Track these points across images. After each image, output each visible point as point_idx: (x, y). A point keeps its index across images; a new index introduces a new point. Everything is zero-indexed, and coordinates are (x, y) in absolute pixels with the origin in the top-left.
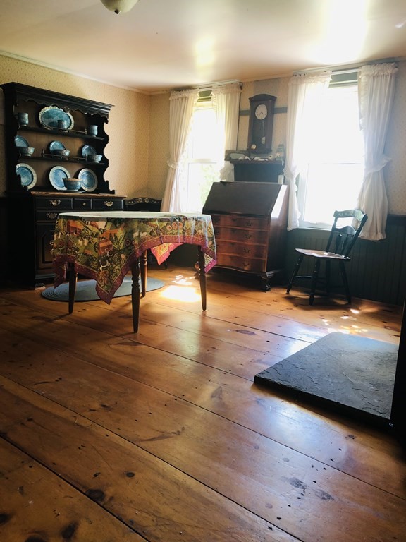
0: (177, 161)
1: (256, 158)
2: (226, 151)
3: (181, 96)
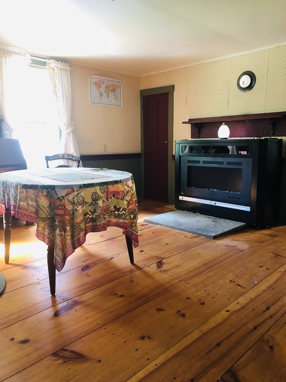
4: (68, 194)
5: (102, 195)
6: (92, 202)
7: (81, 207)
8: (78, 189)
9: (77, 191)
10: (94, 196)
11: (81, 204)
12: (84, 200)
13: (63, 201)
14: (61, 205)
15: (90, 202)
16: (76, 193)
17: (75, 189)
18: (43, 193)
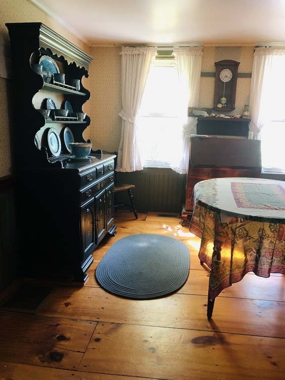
0: (134, 115)
1: (222, 116)
2: (189, 108)
3: (137, 52)
4: (231, 223)
5: (271, 234)
6: (258, 239)
7: (242, 240)
8: (242, 220)
9: (241, 222)
10: (261, 233)
11: (242, 238)
12: (247, 234)
13: (226, 228)
14: (223, 233)
15: (256, 238)
16: (239, 224)
17: (239, 219)
18: (210, 215)
